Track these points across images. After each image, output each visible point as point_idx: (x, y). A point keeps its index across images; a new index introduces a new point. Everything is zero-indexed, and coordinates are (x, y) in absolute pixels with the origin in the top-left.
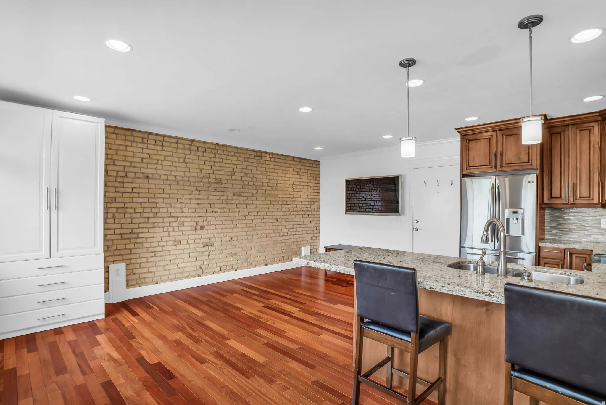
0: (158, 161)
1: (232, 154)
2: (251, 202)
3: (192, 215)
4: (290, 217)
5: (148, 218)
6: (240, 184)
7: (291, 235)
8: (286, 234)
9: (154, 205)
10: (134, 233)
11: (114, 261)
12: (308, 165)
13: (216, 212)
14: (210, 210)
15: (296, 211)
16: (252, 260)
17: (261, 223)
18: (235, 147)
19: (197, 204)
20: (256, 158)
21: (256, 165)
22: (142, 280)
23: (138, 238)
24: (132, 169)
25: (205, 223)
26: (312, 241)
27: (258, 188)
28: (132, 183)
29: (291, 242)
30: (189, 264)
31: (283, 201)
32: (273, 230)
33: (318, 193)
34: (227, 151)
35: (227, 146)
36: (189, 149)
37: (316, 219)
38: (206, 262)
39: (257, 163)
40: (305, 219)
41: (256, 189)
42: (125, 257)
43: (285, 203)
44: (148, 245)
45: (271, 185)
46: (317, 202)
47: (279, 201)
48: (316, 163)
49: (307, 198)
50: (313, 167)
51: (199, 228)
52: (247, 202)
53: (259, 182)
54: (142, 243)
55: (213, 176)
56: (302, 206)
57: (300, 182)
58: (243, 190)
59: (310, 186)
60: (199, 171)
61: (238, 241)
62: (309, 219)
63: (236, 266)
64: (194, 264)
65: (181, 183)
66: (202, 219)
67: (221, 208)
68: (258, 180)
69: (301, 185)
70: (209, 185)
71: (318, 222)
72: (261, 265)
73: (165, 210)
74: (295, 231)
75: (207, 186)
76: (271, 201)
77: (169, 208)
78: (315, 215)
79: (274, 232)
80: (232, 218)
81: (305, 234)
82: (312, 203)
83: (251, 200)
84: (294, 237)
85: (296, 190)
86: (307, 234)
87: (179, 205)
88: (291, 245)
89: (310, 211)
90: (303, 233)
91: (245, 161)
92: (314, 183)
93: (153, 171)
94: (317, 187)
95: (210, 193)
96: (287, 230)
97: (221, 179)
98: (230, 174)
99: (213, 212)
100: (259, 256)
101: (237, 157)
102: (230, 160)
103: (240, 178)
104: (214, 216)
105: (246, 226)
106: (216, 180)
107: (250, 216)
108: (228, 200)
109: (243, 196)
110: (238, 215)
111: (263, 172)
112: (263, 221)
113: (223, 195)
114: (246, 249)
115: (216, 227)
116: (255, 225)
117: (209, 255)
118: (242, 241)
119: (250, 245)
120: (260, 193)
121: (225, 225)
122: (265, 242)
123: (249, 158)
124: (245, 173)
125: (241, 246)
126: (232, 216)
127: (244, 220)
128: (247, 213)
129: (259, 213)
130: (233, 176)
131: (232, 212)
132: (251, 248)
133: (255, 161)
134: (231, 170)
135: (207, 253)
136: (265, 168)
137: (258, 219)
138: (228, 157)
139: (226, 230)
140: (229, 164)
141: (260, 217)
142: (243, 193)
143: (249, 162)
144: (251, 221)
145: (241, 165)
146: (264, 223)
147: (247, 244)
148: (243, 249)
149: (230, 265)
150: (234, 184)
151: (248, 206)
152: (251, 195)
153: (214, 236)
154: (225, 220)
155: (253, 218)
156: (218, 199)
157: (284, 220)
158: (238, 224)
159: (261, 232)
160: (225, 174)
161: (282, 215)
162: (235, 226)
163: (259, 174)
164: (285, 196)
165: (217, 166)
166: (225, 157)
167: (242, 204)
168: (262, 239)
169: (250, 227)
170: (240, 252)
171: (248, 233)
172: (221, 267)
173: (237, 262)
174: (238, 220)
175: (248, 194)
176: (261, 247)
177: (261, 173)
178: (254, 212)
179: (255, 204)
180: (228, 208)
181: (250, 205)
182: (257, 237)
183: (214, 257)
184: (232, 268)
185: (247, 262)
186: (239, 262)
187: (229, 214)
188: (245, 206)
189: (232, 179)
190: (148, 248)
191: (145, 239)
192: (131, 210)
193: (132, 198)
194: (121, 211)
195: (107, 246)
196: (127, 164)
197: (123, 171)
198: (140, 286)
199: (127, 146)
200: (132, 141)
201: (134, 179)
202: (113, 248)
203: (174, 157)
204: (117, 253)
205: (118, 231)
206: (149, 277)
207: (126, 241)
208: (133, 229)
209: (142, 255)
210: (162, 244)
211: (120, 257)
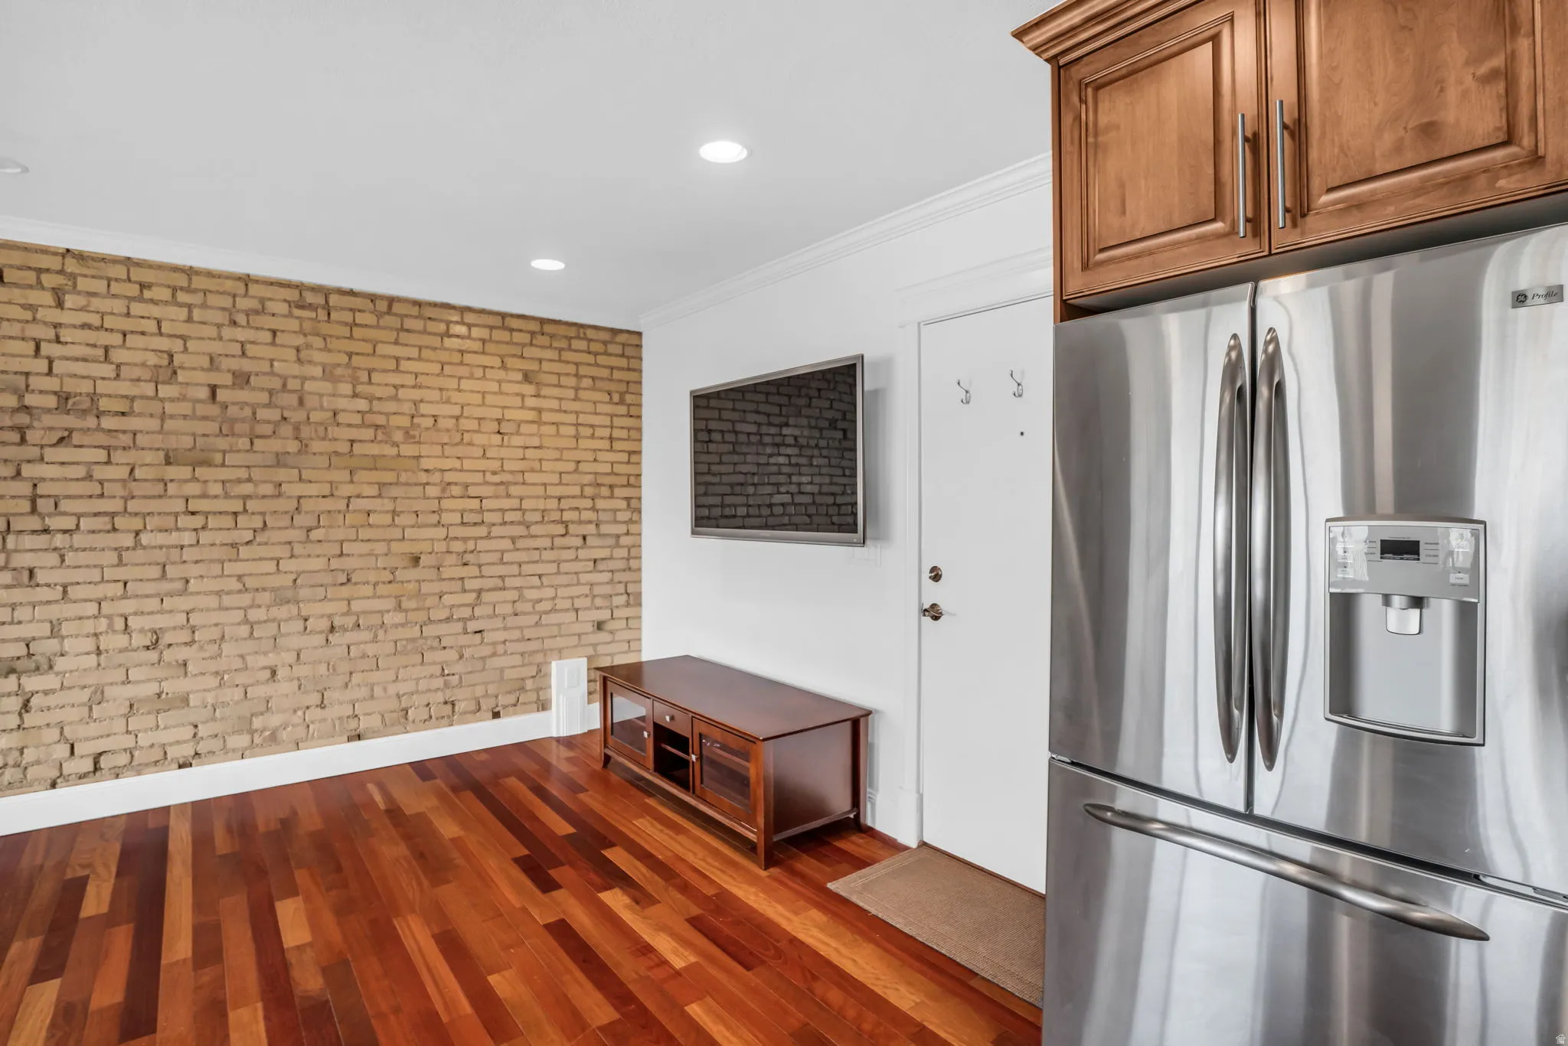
1: (159, 294)
2: (267, 489)
4: (482, 545)
6: (205, 418)
7: (489, 617)
8: (466, 612)
12: (582, 345)
13: (65, 532)
15: (520, 523)
16: (274, 720)
17: (324, 570)
18: (176, 269)
20: (297, 312)
21: (299, 341)
26: (603, 636)
27: (305, 432)
29: (494, 644)
31: (449, 484)
32: (396, 597)
33: (630, 453)
34: (129, 280)
35: (128, 261)
37: (623, 553)
39: (305, 335)
40: (570, 554)
41: (297, 438)
43: (456, 490)
45: (380, 420)
46: (628, 485)
47: (428, 484)
48: (621, 338)
49: (576, 471)
50: (606, 353)
52: (247, 489)
53: (315, 409)
55: (52, 384)
56: (552, 504)
57: (539, 411)
58: (222, 443)
59: (592, 426)
61: (195, 646)
62: (582, 554)
63: (187, 750)
67: (96, 515)
68: (311, 401)
69: (545, 423)
70: (23, 419)
71: (633, 564)
72: (328, 737)
74: (514, 602)
75: (8, 424)
76: (382, 485)
78: (618, 536)
79: (399, 607)
80: (159, 556)
81: (567, 610)
82: (605, 491)
83: (270, 482)
84: (509, 625)
85: (517, 441)
86: (577, 610)
88: (494, 654)
89: (590, 522)
90: (557, 608)
91: (234, 323)
92: (612, 416)
94: (629, 429)
95: (30, 452)
96: (470, 598)
97: (94, 397)
98: (146, 374)
99: (46, 531)
100: (317, 706)
101: (190, 307)
102: (149, 318)
103: (204, 393)
104: (55, 549)
105: (240, 586)
106: (67, 399)
107: (266, 544)
108: (135, 480)
109: (223, 465)
110: (198, 542)
111: (339, 371)
112: (335, 563)
113: (108, 462)
114: (242, 679)
115: (65, 592)
116: (295, 580)
117: (27, 711)
118: (217, 646)
119: (263, 661)
120: (321, 454)
121: (121, 584)
122: (351, 647)
123: (257, 312)
124: (234, 374)
125: (213, 666)
126: (161, 547)
127: (230, 560)
128: (248, 536)
129: (315, 535)
130: (164, 383)
131: (160, 531)
132: (274, 673)
133: (294, 325)
134: (152, 359)
135: (15, 703)
136: (347, 353)
137: (309, 556)
138: (137, 308)
139: (128, 606)
140: (143, 333)
141: (319, 549)
142: (224, 452)
143: (257, 328)
144: (271, 566)
145: (210, 339)
146: (343, 571)
147: (249, 658)
148: (223, 678)
149: (152, 746)
150: (171, 417)
151: (252, 505)
152: (270, 460)
153: (55, 632)
154: (121, 563)
155: (282, 552)
156: (77, 480)
157: (452, 559)
158: (195, 578)
159: (329, 608)
160: (118, 375)
161: (445, 539)
162: (179, 585)
163: (313, 378)
164: (457, 464)
165: (73, 343)
166: (119, 306)
167: (216, 497)
168: (330, 638)
169: (264, 589)
170: (209, 690)
171: (255, 615)
172: (95, 758)
173: (195, 735)
174: (197, 562)
175: (251, 459)
176: (328, 670)
177: (328, 374)
178: (286, 528)
179: (290, 497)
180: (136, 514)
181: (265, 501)
182: (306, 628)
183: (55, 716)
184: (166, 759)
185: (252, 732)
186: (203, 731)
187: (145, 538)
188: (237, 506)
189: (160, 395)
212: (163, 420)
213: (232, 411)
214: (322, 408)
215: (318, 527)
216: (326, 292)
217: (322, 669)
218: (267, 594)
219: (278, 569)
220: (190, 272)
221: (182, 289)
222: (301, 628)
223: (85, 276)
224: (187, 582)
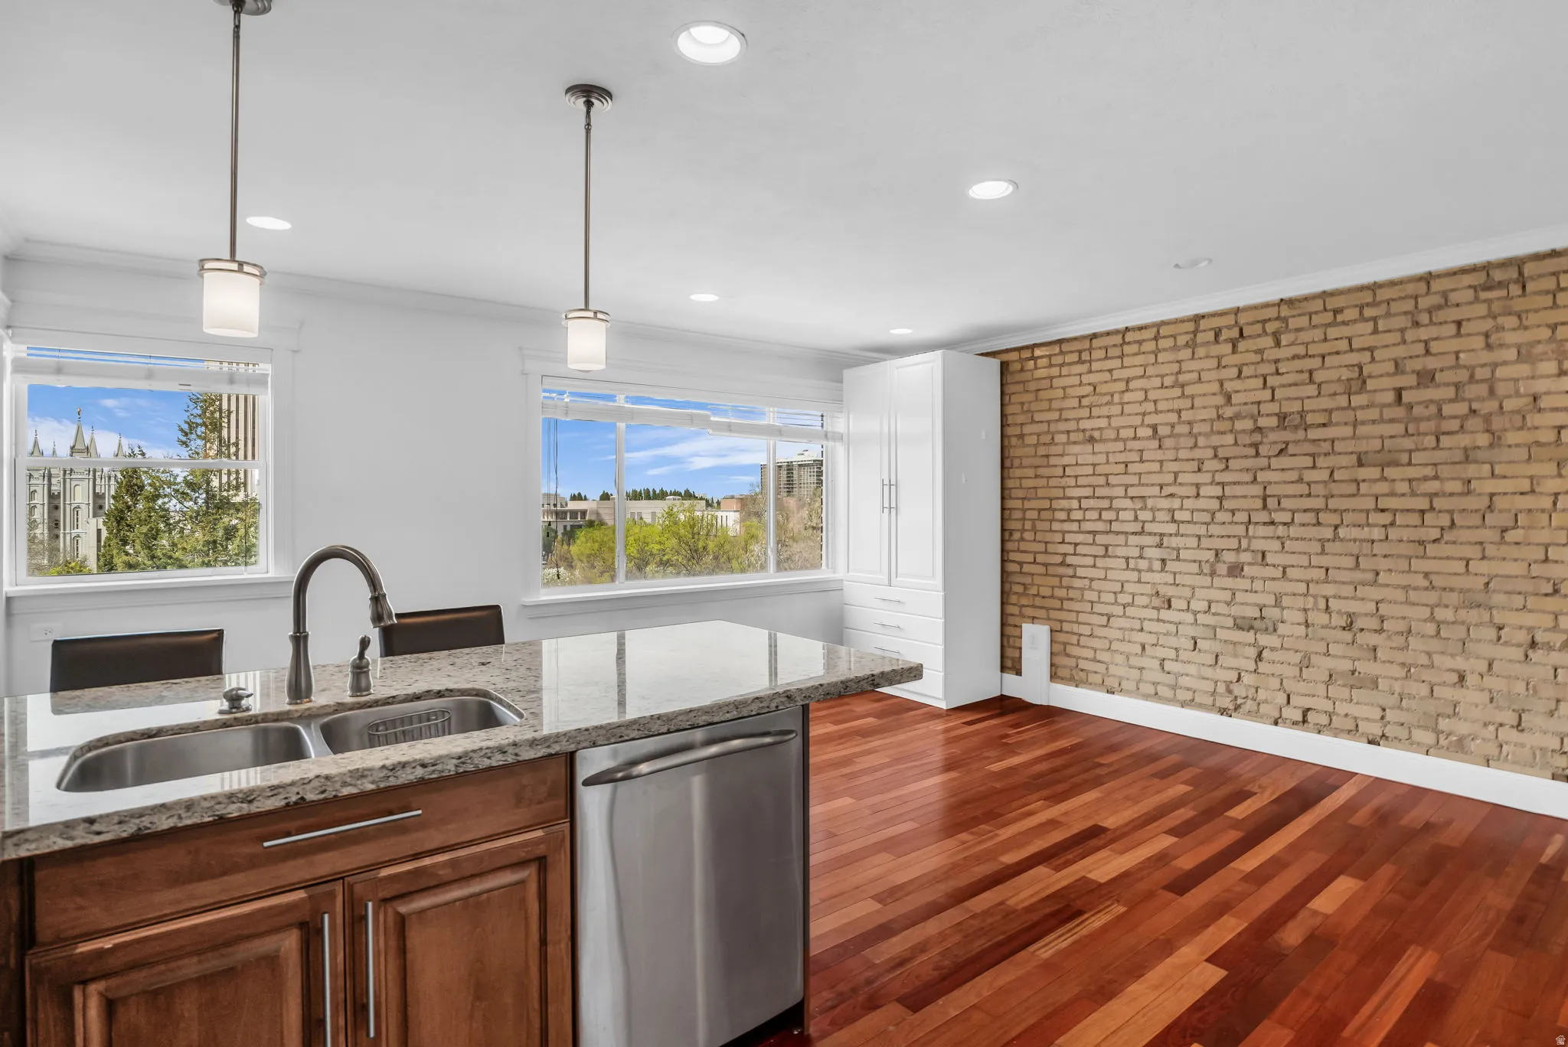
0: (1112, 396)
1: (1351, 314)
2: (1456, 486)
3: (1202, 530)
5: (1094, 533)
6: (1392, 421)
9: (1105, 504)
10: (1069, 565)
11: (1034, 618)
13: (1285, 524)
14: (1263, 517)
16: (1463, 728)
17: (1524, 577)
18: (1362, 288)
19: (1218, 498)
20: (1483, 295)
21: (1488, 324)
22: (1082, 675)
23: (1074, 576)
24: (1063, 426)
25: (1246, 557)
27: (1497, 423)
28: (1062, 455)
30: (1192, 669)
34: (1325, 310)
35: (1325, 295)
36: (1190, 343)
38: (1247, 679)
39: (1495, 318)
41: (1488, 431)
42: (1054, 614)
44: (1093, 596)
51: (1222, 569)
52: (1433, 486)
53: (1509, 397)
54: (1082, 589)
55: (1274, 408)
58: (1408, 443)
60: (1220, 400)
61: (1384, 635)
63: (1376, 730)
64: (1208, 672)
65: (1168, 443)
66: (1233, 543)
67: (1305, 511)
68: (1501, 389)
70: (1257, 437)
72: (1528, 764)
73: (1129, 516)
75: (1248, 442)
77: (1140, 510)
80: (1354, 548)
83: (1459, 478)
87: (1165, 504)
91: (1417, 324)
93: (1103, 423)
95: (1263, 462)
97: (1302, 414)
98: (1340, 388)
99: (1272, 523)
100: (1513, 727)
101: (1375, 319)
102: (1342, 338)
103: (1390, 397)
104: (1278, 538)
105: (1426, 583)
106: (1285, 418)
107: (1454, 543)
108: (1334, 481)
109: (1410, 464)
110: (1387, 538)
111: (1540, 349)
112: (1536, 570)
113: (1314, 467)
114: (1428, 675)
115: (1284, 572)
116: (1487, 584)
117: (1260, 660)
118: (1404, 638)
119: (1449, 662)
120: (1517, 445)
121: (1324, 570)
122: (1559, 670)
123: (1439, 307)
124: (1418, 374)
125: (1400, 657)
126: (1355, 540)
127: (1417, 557)
128: (1435, 533)
129: (1511, 536)
130: (1356, 393)
131: (1354, 526)
132: (1462, 678)
133: (1481, 309)
134: (1346, 374)
135: (1252, 652)
136: (1548, 326)
137: (1504, 559)
138: (1333, 333)
139: (1329, 590)
140: (1337, 353)
141: (1515, 552)
142: (1410, 452)
143: (1441, 323)
144: (1460, 567)
145: (1394, 345)
146: (1549, 580)
147: (1435, 657)
148: (1410, 670)
149: (1346, 715)
150: (1363, 423)
151: (1438, 503)
152: (1458, 456)
153: (1278, 603)
154: (1323, 552)
155: (1473, 552)
156: (1292, 482)
158: (1384, 571)
159: (1528, 620)
160: (1319, 393)
162: (1370, 576)
163: (1505, 363)
165: (1287, 373)
166: (1318, 334)
167: (1403, 495)
168: (1530, 653)
169: (1452, 590)
170: (1396, 679)
171: (1441, 614)
172: (1303, 712)
173: (1383, 718)
174: (1385, 556)
175: (1440, 456)
176: (1527, 689)
177: (1524, 354)
178: (1477, 527)
179: (1480, 495)
180: (1335, 511)
181: (1454, 499)
182: (1499, 638)
183: (1278, 669)
184: (1358, 731)
185: (1438, 732)
186: (1390, 715)
187: (1342, 532)
188: (1424, 504)
189: (1353, 404)
190: (1092, 602)
191: (1087, 582)
192: (1062, 515)
193: (1064, 488)
194: (1045, 515)
195: (1024, 584)
196: (1055, 415)
197: (1048, 432)
198: (1077, 686)
199: (1052, 378)
200: (1061, 365)
201: (1067, 447)
202: (1033, 591)
203: (1150, 377)
204: (1038, 601)
205: (1040, 558)
206: (1096, 672)
207: (1055, 581)
208: (1065, 555)
209: (1082, 618)
210: (1124, 598)
211: (1044, 611)
212: (1355, 427)
213: (1417, 411)
214: (1517, 394)
215: (1515, 527)
216: (1518, 264)
217: (1520, 687)
218: (1455, 595)
219: (1468, 570)
220: (1374, 287)
221: (1368, 305)
222: (1495, 638)
223: (1294, 316)
224: (1377, 574)
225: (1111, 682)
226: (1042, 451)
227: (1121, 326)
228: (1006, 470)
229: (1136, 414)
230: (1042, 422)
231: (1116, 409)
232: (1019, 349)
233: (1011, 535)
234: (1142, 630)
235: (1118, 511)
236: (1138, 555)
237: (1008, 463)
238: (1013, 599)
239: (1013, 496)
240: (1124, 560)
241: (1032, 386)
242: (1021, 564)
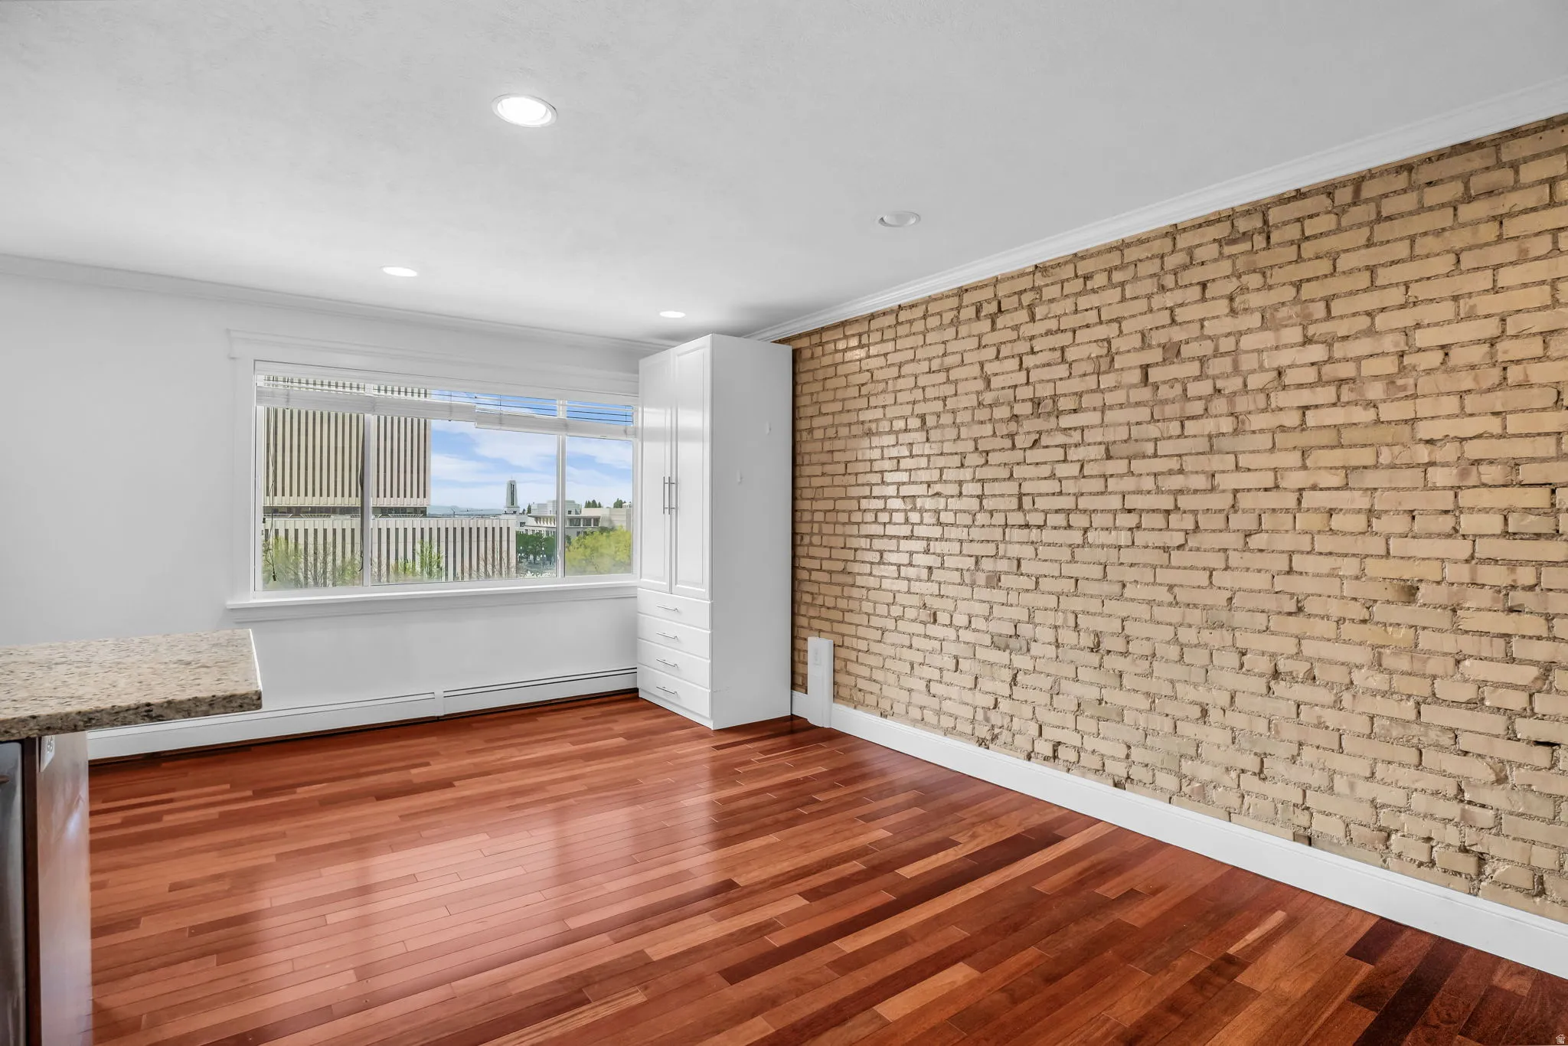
0: (887, 383)
1: (1100, 280)
2: (1200, 482)
3: (962, 534)
5: (871, 537)
6: (1138, 404)
9: (881, 504)
10: (849, 573)
11: (820, 631)
13: (1038, 527)
14: (1017, 518)
16: (1205, 773)
17: (1267, 591)
18: (1110, 249)
19: (978, 496)
20: (1228, 250)
21: (1233, 285)
22: (860, 695)
23: (854, 585)
24: (845, 418)
25: (1003, 565)
27: (1241, 404)
28: (844, 451)
30: (953, 692)
32: (1373, 647)
34: (1076, 276)
35: (1076, 258)
36: (955, 320)
38: (1004, 705)
39: (1239, 277)
41: (1232, 414)
42: (838, 627)
44: (869, 608)
45: (1346, 370)
47: (1432, 464)
51: (981, 579)
52: (1177, 482)
53: (1253, 371)
54: (861, 600)
55: (1025, 393)
58: (1153, 431)
60: (980, 385)
61: (1129, 659)
63: (1119, 770)
64: (968, 696)
65: (935, 435)
66: (990, 549)
67: (1057, 512)
68: (1248, 362)
70: (1013, 427)
72: (1270, 821)
73: (899, 517)
75: (1005, 432)
76: (1349, 470)
77: (910, 511)
79: (1378, 664)
80: (1101, 555)
83: (1203, 472)
87: (929, 503)
91: (1163, 288)
93: (878, 414)
95: (1018, 455)
96: (1526, 675)
97: (1054, 398)
98: (1089, 368)
99: (1027, 526)
100: (1255, 774)
101: (1122, 284)
102: (1091, 309)
103: (1135, 376)
104: (1032, 543)
105: (1170, 598)
106: (1039, 404)
107: (1198, 549)
108: (1084, 477)
109: (1155, 455)
110: (1133, 543)
111: (1283, 312)
112: (1281, 583)
113: (1065, 461)
114: (1171, 707)
115: (1037, 583)
116: (1230, 599)
117: (1015, 685)
118: (1148, 662)
119: (1191, 694)
120: (1262, 431)
121: (1073, 580)
122: (1301, 707)
123: (1185, 267)
124: (1164, 347)
125: (1144, 685)
126: (1103, 546)
127: (1161, 566)
128: (1178, 538)
129: (1256, 541)
130: (1105, 372)
131: (1102, 529)
132: (1205, 713)
133: (1226, 267)
134: (1096, 351)
135: (1007, 674)
136: (1292, 284)
137: (1248, 569)
138: (1084, 302)
139: (1077, 604)
140: (1088, 326)
141: (1259, 560)
142: (1156, 440)
143: (1186, 286)
144: (1202, 578)
145: (1141, 314)
146: (1292, 595)
147: (1179, 686)
148: (1154, 701)
149: (1094, 752)
150: (1111, 407)
151: (1184, 502)
152: (1202, 444)
153: (1030, 620)
154: (1073, 560)
155: (1216, 561)
156: (1045, 478)
157: (1485, 597)
158: (1130, 583)
159: (1272, 644)
160: (1071, 373)
161: (1467, 561)
162: (1117, 588)
163: (1249, 331)
164: (1494, 425)
165: (1041, 351)
166: (1068, 305)
167: (1149, 492)
168: (1272, 683)
169: (1195, 606)
170: (1141, 712)
171: (1187, 635)
172: (1054, 746)
173: (1128, 756)
174: (1132, 565)
175: (1183, 445)
176: (1269, 728)
177: (1268, 321)
178: (1221, 531)
179: (1224, 491)
180: (1085, 511)
181: (1198, 496)
182: (1242, 666)
183: (1031, 695)
184: (1104, 771)
185: (1181, 777)
186: (1137, 754)
187: (1091, 535)
188: (1167, 502)
189: (1102, 387)
190: (869, 615)
191: (864, 591)
192: (843, 517)
193: (845, 487)
194: (830, 517)
195: (812, 594)
196: (838, 407)
197: (833, 425)
198: (855, 708)
199: (836, 365)
200: (845, 350)
201: (849, 441)
202: (819, 601)
203: (919, 360)
204: (824, 613)
205: (826, 565)
206: (872, 693)
207: (837, 590)
208: (846, 561)
209: (862, 632)
210: (896, 611)
211: (828, 623)
212: (1103, 413)
213: (1164, 392)
214: (1262, 369)
215: (1259, 531)
216: (1261, 209)
217: (1261, 726)
218: (1197, 612)
219: (1211, 583)
220: (1122, 247)
221: (1116, 268)
222: (1237, 665)
223: (1047, 285)
224: (1124, 586)
225: (885, 705)
226: (828, 446)
227: (895, 304)
228: (798, 468)
229: (907, 403)
230: (828, 414)
231: (890, 399)
232: (809, 334)
233: (802, 539)
234: (911, 647)
235: (892, 511)
236: (907, 562)
237: (799, 460)
238: (803, 610)
239: (804, 496)
240: (895, 568)
241: (820, 374)
242: (810, 571)
